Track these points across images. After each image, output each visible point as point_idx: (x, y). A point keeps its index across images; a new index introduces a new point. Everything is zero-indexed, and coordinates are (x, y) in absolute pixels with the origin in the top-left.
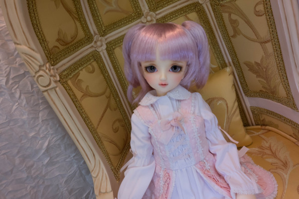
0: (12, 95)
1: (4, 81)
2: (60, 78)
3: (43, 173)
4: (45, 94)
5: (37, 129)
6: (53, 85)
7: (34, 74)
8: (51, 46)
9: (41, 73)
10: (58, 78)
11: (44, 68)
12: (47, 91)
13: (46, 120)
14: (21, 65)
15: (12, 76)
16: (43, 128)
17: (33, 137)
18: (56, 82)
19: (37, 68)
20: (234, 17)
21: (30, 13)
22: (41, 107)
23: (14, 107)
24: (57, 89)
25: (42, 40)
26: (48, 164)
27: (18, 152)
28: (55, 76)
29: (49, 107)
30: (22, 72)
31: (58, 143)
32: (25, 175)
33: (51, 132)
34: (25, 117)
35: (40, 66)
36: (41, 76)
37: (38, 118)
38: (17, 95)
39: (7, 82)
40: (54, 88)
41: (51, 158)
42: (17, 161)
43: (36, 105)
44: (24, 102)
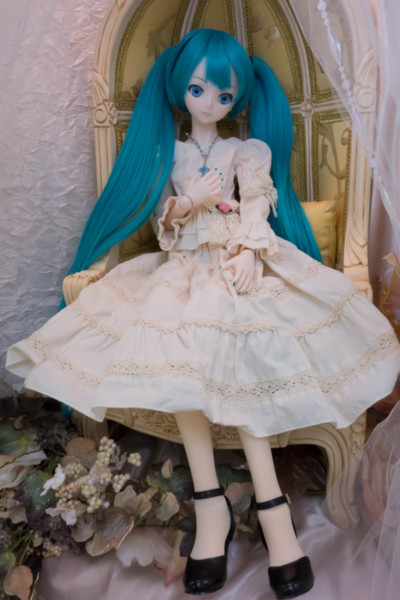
0: (67, 121)
1: (67, 104)
2: (118, 123)
3: (54, 215)
4: (96, 130)
5: (72, 167)
6: (107, 123)
7: (95, 105)
8: (124, 89)
9: (102, 107)
10: (115, 122)
11: (107, 103)
12: (98, 127)
13: (83, 164)
14: (90, 98)
15: (75, 103)
16: (77, 171)
17: (63, 172)
18: (111, 122)
19: (101, 101)
20: (327, 142)
21: (120, 48)
22: (86, 150)
23: (62, 134)
24: (109, 130)
25: (118, 79)
26: (62, 210)
27: (44, 178)
28: (113, 118)
29: (93, 154)
30: (86, 105)
31: (83, 194)
32: (37, 203)
33: (82, 179)
34: (67, 148)
35: (105, 100)
36: (100, 110)
37: (78, 157)
38: (71, 123)
39: (69, 106)
40: (106, 127)
41: (68, 205)
42: (39, 185)
43: (83, 144)
44: (74, 134)
